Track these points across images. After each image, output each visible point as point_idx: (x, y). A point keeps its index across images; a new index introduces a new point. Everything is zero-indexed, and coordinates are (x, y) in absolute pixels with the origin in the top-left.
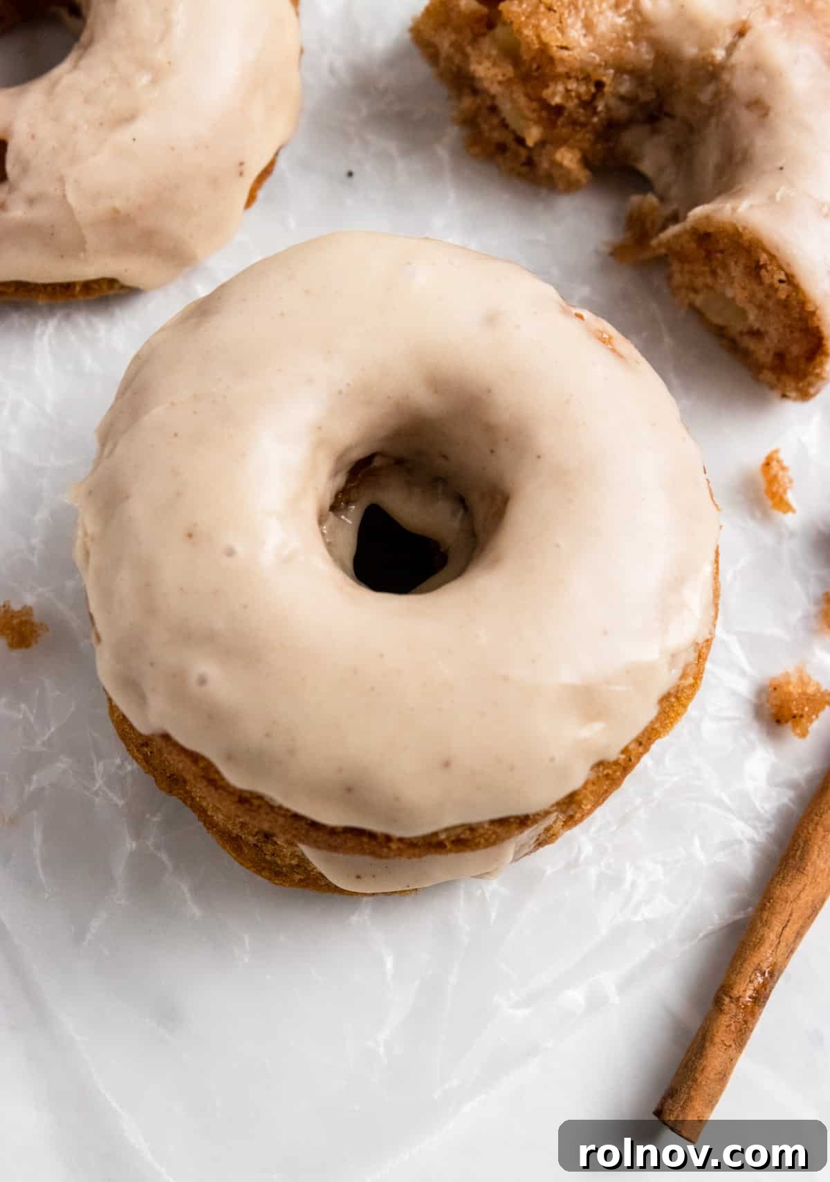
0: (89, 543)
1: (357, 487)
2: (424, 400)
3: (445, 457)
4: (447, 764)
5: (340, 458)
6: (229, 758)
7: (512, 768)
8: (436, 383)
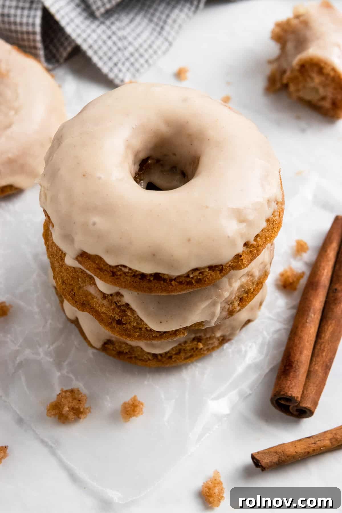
0: (46, 191)
1: (143, 173)
2: (164, 129)
3: (174, 154)
4: (189, 240)
5: (136, 155)
6: (107, 252)
7: (213, 240)
8: (168, 123)
